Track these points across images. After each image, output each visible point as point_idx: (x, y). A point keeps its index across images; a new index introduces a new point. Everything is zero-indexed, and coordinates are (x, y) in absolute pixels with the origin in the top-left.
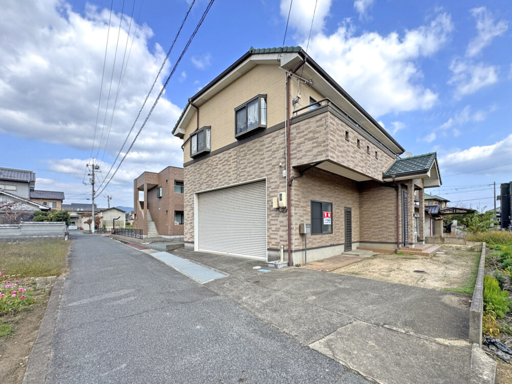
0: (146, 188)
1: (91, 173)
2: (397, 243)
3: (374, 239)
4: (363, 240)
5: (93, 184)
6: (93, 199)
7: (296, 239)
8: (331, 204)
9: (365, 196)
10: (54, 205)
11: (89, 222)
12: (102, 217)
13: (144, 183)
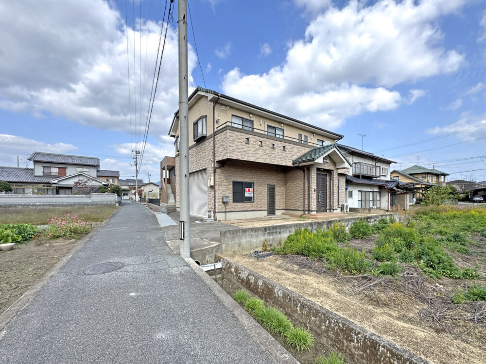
0: (166, 168)
1: (135, 157)
2: (304, 211)
3: (293, 207)
4: (287, 208)
5: (136, 165)
6: (137, 176)
7: (219, 205)
8: (254, 183)
9: (288, 176)
10: (113, 181)
11: (135, 194)
12: (143, 190)
13: (165, 165)
